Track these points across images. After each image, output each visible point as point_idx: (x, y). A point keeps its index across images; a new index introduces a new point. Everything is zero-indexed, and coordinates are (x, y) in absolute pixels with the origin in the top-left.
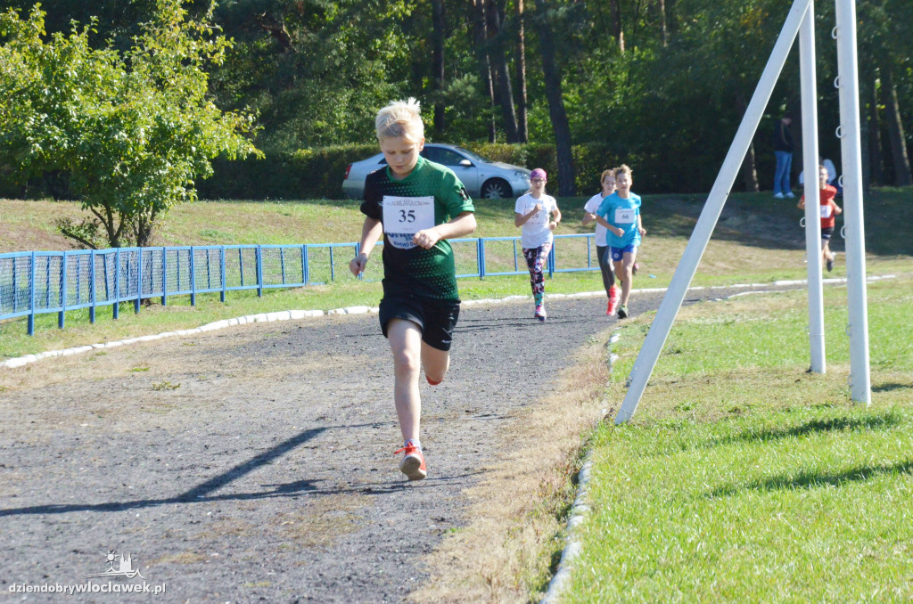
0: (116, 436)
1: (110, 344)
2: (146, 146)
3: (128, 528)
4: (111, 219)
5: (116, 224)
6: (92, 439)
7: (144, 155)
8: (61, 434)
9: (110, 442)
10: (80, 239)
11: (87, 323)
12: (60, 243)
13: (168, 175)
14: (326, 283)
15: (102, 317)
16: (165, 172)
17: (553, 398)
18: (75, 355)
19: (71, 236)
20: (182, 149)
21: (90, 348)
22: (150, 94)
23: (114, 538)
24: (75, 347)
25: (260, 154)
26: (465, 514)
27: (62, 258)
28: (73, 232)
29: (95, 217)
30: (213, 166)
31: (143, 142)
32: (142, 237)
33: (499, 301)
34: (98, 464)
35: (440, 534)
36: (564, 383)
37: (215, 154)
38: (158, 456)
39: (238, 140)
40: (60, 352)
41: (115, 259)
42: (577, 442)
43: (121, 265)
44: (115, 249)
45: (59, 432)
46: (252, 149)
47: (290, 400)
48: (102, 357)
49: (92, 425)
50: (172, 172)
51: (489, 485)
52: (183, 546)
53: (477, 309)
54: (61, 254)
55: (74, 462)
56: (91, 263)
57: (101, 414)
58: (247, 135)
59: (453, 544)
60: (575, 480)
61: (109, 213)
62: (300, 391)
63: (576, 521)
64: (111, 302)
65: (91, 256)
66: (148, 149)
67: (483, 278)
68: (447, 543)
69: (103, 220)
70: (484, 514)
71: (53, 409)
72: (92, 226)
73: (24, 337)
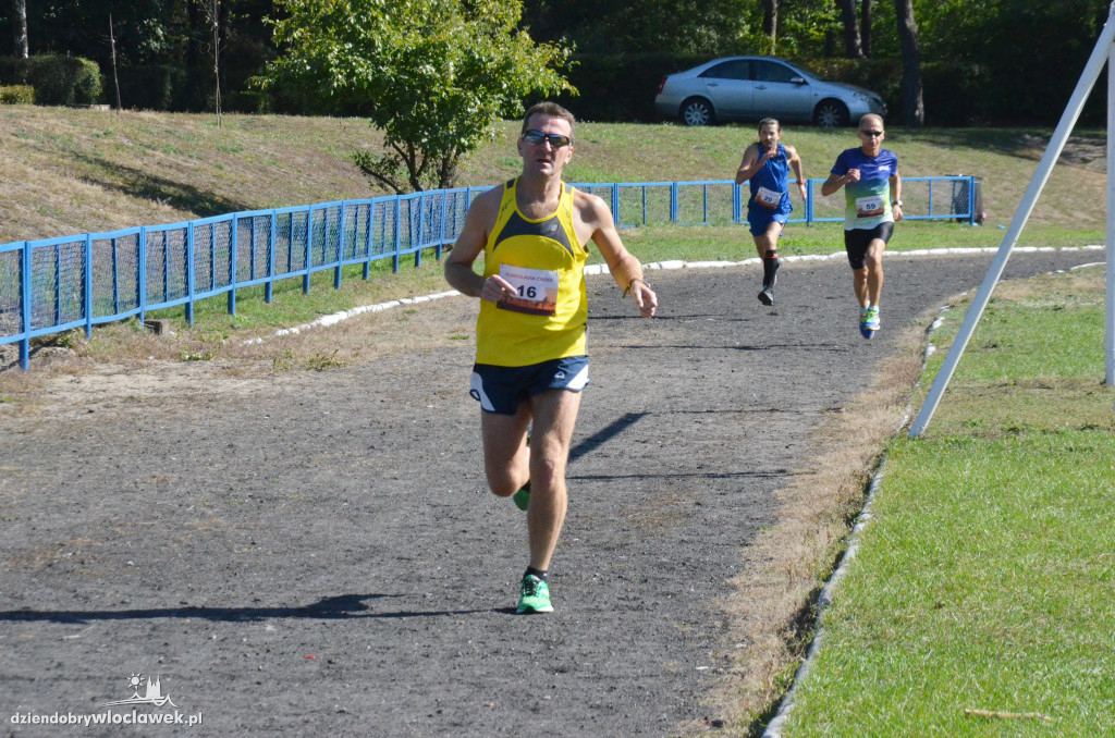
0: (462, 419)
1: (418, 300)
2: (455, 80)
4: (413, 156)
5: (418, 164)
6: (442, 422)
7: (454, 91)
8: (411, 415)
9: (457, 425)
10: (380, 177)
11: (390, 273)
12: (349, 171)
13: (477, 114)
14: (637, 226)
15: (404, 264)
16: (476, 110)
17: (864, 397)
18: (384, 311)
19: (371, 173)
20: (492, 85)
21: (397, 303)
22: (461, 24)
24: (382, 301)
25: (574, 90)
26: (775, 514)
27: (369, 206)
28: (373, 169)
29: (396, 152)
30: (523, 104)
31: (452, 77)
32: (445, 177)
33: (824, 258)
34: (455, 448)
35: (754, 531)
36: (878, 378)
37: (527, 90)
39: (551, 75)
40: (369, 308)
41: (419, 203)
42: (876, 449)
43: (425, 210)
44: (419, 193)
45: (409, 412)
46: (566, 85)
47: (616, 387)
48: (412, 317)
49: (437, 406)
50: (481, 111)
51: (796, 487)
53: (801, 270)
54: (369, 201)
55: (433, 445)
56: (395, 209)
57: (443, 394)
58: (561, 71)
59: (764, 542)
60: (867, 488)
61: (411, 150)
62: (624, 377)
64: (413, 250)
65: (396, 202)
66: (457, 83)
67: (810, 224)
68: (759, 538)
69: (405, 156)
70: (791, 516)
71: (396, 387)
72: (393, 164)
73: (332, 289)
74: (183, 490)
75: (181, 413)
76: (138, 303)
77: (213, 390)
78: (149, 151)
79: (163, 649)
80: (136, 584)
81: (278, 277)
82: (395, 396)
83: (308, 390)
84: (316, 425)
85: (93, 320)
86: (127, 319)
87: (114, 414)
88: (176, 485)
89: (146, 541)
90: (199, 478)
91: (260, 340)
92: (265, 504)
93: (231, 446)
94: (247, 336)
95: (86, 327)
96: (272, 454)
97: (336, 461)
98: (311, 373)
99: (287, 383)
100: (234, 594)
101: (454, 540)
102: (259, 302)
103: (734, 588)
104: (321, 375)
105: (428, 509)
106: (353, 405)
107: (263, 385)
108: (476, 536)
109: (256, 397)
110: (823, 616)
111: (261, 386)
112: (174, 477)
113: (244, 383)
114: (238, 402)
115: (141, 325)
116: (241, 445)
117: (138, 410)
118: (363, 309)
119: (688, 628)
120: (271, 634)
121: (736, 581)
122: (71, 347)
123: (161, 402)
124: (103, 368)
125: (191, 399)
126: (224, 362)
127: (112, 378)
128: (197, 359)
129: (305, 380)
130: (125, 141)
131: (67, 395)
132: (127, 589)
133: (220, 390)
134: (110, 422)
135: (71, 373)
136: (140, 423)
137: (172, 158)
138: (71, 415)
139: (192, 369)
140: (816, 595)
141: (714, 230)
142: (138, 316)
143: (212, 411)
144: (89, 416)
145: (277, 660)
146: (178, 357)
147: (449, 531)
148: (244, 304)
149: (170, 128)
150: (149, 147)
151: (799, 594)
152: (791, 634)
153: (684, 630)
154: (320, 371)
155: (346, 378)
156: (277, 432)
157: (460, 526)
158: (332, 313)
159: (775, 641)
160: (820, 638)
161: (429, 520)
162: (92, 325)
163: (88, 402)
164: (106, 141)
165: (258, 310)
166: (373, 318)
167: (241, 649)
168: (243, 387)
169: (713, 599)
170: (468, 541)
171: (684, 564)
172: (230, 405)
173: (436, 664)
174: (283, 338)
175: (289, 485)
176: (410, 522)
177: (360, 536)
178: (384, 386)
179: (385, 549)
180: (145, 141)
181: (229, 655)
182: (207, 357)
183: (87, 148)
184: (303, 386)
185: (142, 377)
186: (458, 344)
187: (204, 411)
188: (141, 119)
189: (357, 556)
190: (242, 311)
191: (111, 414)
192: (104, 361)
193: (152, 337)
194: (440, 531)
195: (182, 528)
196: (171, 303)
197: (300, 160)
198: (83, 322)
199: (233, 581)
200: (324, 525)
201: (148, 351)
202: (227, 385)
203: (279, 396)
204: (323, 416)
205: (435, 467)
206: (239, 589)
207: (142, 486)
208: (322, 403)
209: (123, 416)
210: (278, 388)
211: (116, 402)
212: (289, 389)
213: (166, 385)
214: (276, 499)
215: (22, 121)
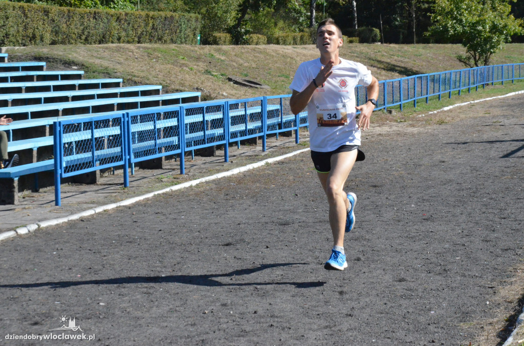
1: (476, 101)
4: (476, 56)
5: (477, 58)
7: (488, 34)
10: (465, 63)
11: (467, 93)
12: (455, 61)
13: (496, 42)
15: (472, 90)
16: (496, 40)
18: (465, 105)
20: (501, 32)
21: (469, 103)
22: (490, 13)
24: (464, 102)
27: (460, 72)
28: (463, 60)
29: (470, 55)
30: (511, 38)
31: (488, 30)
32: (486, 62)
34: (481, 148)
37: (512, 34)
39: (521, 28)
40: (460, 104)
41: (477, 71)
43: (479, 73)
44: (477, 67)
48: (474, 107)
49: (477, 135)
54: (459, 70)
56: (469, 73)
61: (475, 54)
64: (475, 86)
65: (469, 70)
66: (489, 32)
69: (473, 56)
71: (464, 129)
72: (469, 58)
73: (448, 99)
74: (392, 163)
75: (395, 139)
76: (384, 104)
77: (406, 131)
78: (393, 57)
79: (379, 212)
80: (374, 192)
81: (430, 95)
82: (463, 132)
83: (436, 131)
84: (437, 142)
86: (381, 110)
88: (390, 161)
89: (379, 178)
90: (398, 159)
91: (423, 115)
92: (418, 167)
93: (409, 149)
94: (419, 114)
96: (422, 151)
97: (442, 153)
98: (438, 126)
99: (429, 129)
100: (403, 195)
101: (476, 177)
102: (424, 103)
104: (440, 126)
105: (469, 168)
106: (450, 135)
107: (421, 129)
108: (483, 176)
109: (419, 133)
111: (421, 130)
112: (390, 159)
113: (416, 129)
114: (413, 135)
115: (385, 111)
116: (413, 148)
117: (381, 138)
118: (458, 105)
120: (413, 207)
123: (389, 135)
125: (398, 134)
126: (411, 122)
127: (375, 128)
128: (402, 122)
129: (435, 127)
130: (385, 54)
132: (370, 194)
133: (408, 131)
134: (373, 142)
136: (382, 142)
137: (400, 59)
139: (400, 125)
142: (384, 108)
143: (405, 138)
144: (366, 140)
145: (414, 216)
146: (396, 121)
147: (475, 175)
148: (419, 104)
149: (400, 49)
150: (392, 55)
154: (440, 124)
155: (448, 127)
156: (425, 144)
157: (478, 173)
158: (447, 106)
161: (469, 171)
163: (366, 136)
164: (379, 54)
165: (424, 106)
166: (460, 108)
167: (403, 212)
168: (415, 130)
170: (480, 178)
172: (411, 136)
173: (464, 217)
174: (431, 114)
175: (426, 161)
176: (463, 172)
177: (446, 177)
178: (460, 129)
179: (453, 180)
180: (391, 53)
181: (399, 214)
182: (405, 121)
183: (373, 56)
184: (434, 129)
185: (384, 128)
186: (487, 115)
187: (402, 138)
188: (390, 46)
189: (444, 183)
190: (418, 106)
191: (373, 139)
193: (389, 115)
194: (472, 174)
195: (390, 175)
196: (395, 104)
197: (441, 58)
199: (404, 191)
200: (435, 173)
201: (387, 119)
202: (410, 130)
203: (426, 133)
204: (440, 139)
205: (473, 154)
206: (405, 194)
207: (380, 162)
208: (440, 135)
209: (377, 140)
210: (427, 130)
211: (375, 136)
212: (430, 130)
213: (391, 130)
214: (421, 165)
215: (353, 49)
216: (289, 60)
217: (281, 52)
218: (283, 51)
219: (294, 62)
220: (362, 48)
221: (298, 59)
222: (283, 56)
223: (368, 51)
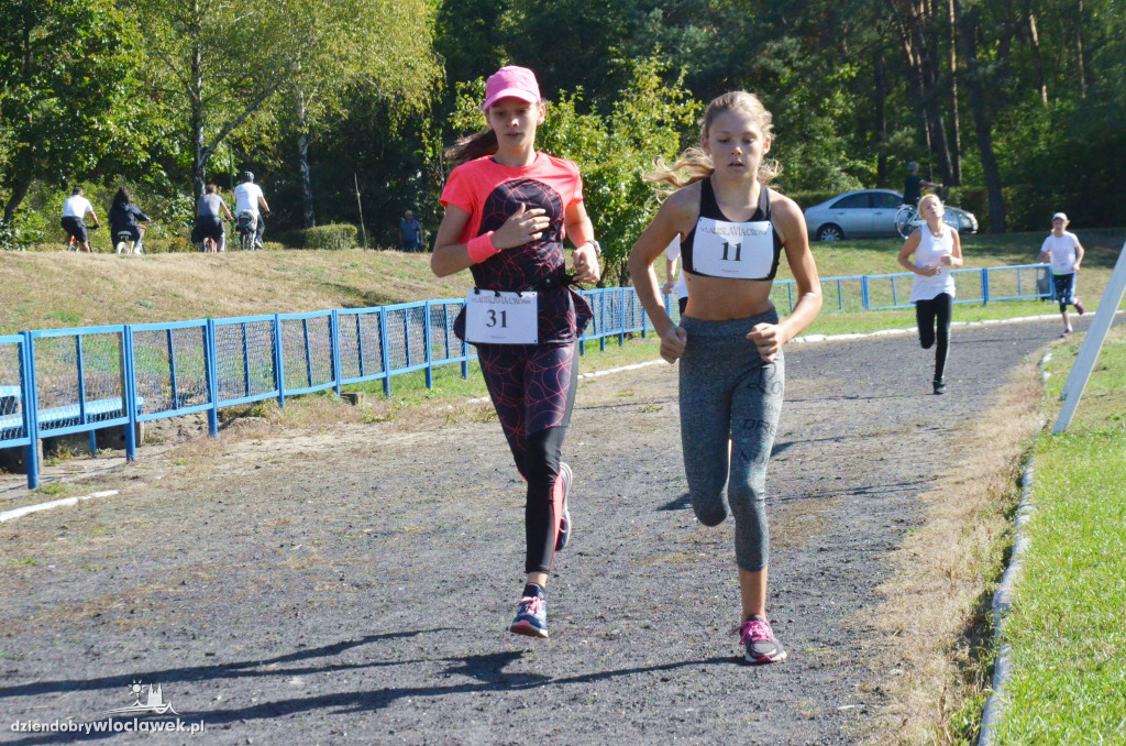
0: (609, 453)
1: (599, 373)
2: (627, 198)
3: (625, 533)
6: (588, 456)
7: (625, 206)
9: (604, 458)
15: (591, 349)
16: (644, 220)
17: (993, 412)
22: (629, 153)
23: (613, 542)
26: (921, 516)
31: (624, 195)
32: (624, 279)
34: (595, 477)
35: (901, 533)
36: (1003, 399)
38: (647, 470)
41: (601, 299)
42: (1019, 450)
43: (606, 304)
44: (601, 290)
49: (588, 444)
51: (941, 489)
52: (673, 547)
57: (595, 434)
59: (912, 542)
60: (1020, 483)
63: (1023, 520)
64: (598, 336)
66: (628, 200)
68: (907, 541)
70: (939, 516)
74: (300, 530)
75: (342, 464)
76: (333, 377)
77: (379, 443)
78: (387, 277)
84: (467, 466)
85: (285, 392)
86: (322, 393)
87: (279, 469)
88: (296, 526)
90: (323, 518)
92: (379, 539)
93: (374, 489)
94: (438, 404)
95: (279, 399)
97: (471, 494)
98: (477, 425)
99: (451, 434)
102: (455, 380)
103: (883, 598)
104: (485, 425)
109: (419, 446)
110: (1004, 626)
111: (426, 437)
112: (298, 519)
113: (412, 435)
114: (400, 452)
115: (337, 397)
117: (301, 464)
119: (828, 651)
121: (883, 588)
122: (263, 416)
123: (328, 455)
124: (292, 433)
125: (356, 451)
126: (403, 421)
127: (293, 440)
128: (378, 421)
129: (469, 429)
130: (368, 270)
131: (241, 455)
133: (387, 442)
134: (269, 476)
135: (257, 437)
136: (299, 475)
137: (406, 281)
138: (237, 472)
139: (370, 428)
140: (988, 599)
141: (848, 315)
142: (335, 389)
143: (372, 460)
144: (255, 471)
146: (363, 420)
148: (439, 381)
149: (408, 261)
150: (386, 274)
151: (965, 601)
152: (964, 653)
153: (822, 654)
154: (484, 422)
156: (427, 474)
159: (940, 663)
160: (1006, 658)
162: (286, 397)
163: (259, 459)
164: (352, 271)
165: (453, 384)
168: (409, 439)
169: (859, 612)
171: (823, 574)
172: (391, 454)
175: (411, 522)
177: (464, 566)
180: (385, 270)
182: (388, 419)
183: (335, 278)
184: (465, 435)
185: (318, 437)
187: (365, 461)
188: (384, 255)
189: (450, 586)
190: (440, 386)
191: (275, 468)
192: (292, 426)
193: (349, 407)
195: (276, 568)
196: (368, 378)
198: (277, 393)
200: (432, 555)
201: (339, 418)
202: (397, 438)
203: (439, 445)
204: (477, 457)
207: (260, 529)
208: (479, 447)
209: (287, 469)
210: (442, 438)
211: (286, 459)
212: (451, 438)
213: (339, 442)
214: (392, 534)
215: (285, 260)
216: (94, 282)
217: (78, 265)
218: (84, 264)
219: (110, 287)
220: (309, 259)
221: (125, 280)
222: (82, 274)
223: (325, 263)
